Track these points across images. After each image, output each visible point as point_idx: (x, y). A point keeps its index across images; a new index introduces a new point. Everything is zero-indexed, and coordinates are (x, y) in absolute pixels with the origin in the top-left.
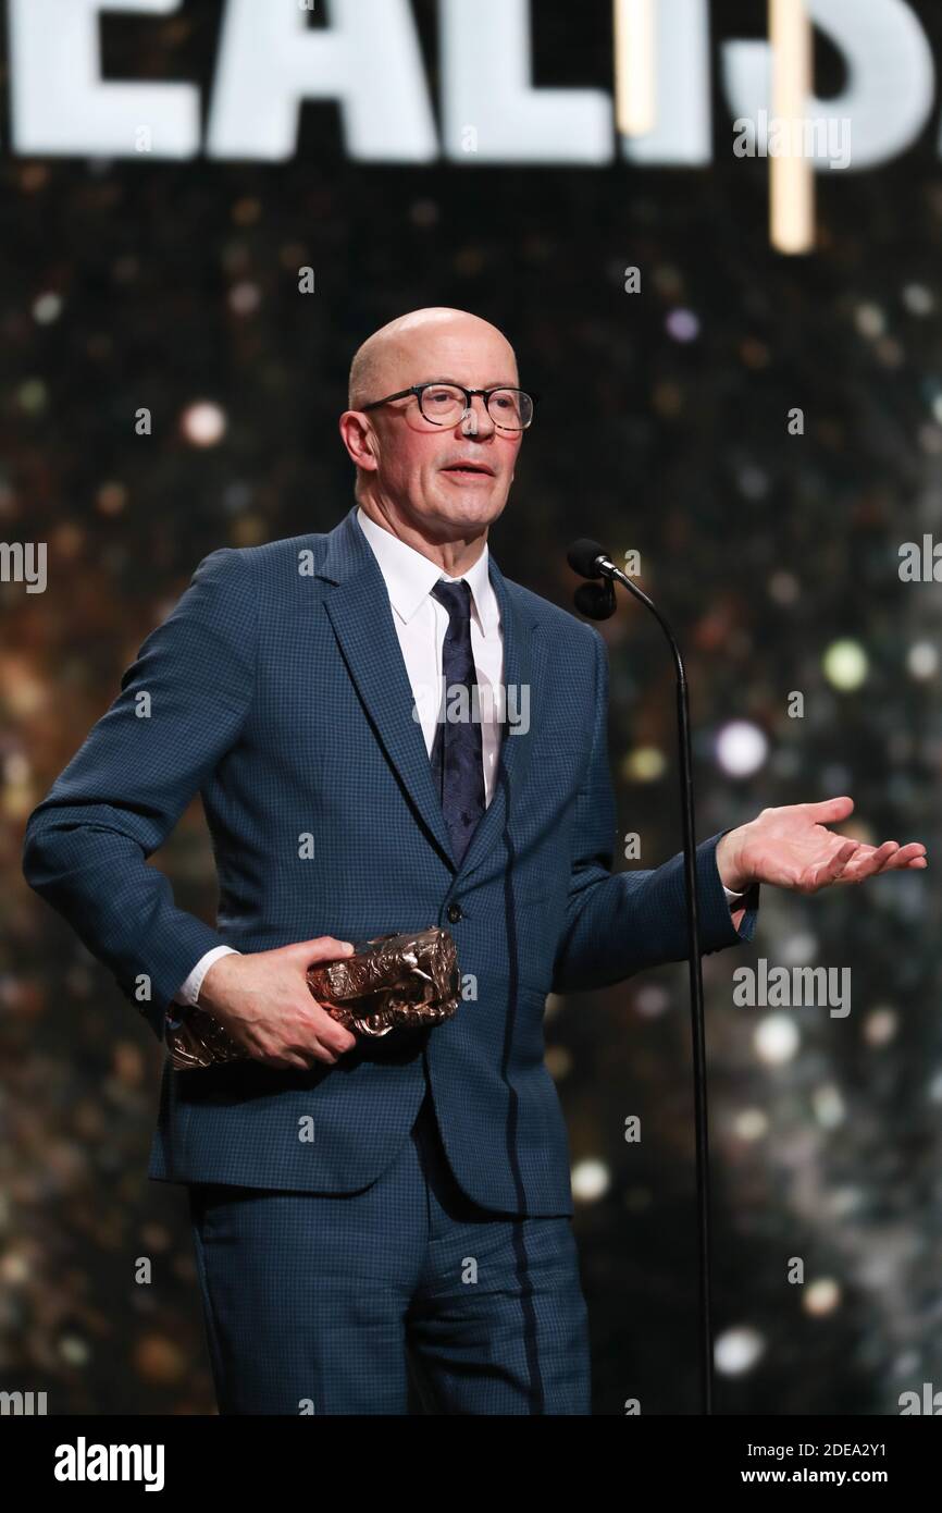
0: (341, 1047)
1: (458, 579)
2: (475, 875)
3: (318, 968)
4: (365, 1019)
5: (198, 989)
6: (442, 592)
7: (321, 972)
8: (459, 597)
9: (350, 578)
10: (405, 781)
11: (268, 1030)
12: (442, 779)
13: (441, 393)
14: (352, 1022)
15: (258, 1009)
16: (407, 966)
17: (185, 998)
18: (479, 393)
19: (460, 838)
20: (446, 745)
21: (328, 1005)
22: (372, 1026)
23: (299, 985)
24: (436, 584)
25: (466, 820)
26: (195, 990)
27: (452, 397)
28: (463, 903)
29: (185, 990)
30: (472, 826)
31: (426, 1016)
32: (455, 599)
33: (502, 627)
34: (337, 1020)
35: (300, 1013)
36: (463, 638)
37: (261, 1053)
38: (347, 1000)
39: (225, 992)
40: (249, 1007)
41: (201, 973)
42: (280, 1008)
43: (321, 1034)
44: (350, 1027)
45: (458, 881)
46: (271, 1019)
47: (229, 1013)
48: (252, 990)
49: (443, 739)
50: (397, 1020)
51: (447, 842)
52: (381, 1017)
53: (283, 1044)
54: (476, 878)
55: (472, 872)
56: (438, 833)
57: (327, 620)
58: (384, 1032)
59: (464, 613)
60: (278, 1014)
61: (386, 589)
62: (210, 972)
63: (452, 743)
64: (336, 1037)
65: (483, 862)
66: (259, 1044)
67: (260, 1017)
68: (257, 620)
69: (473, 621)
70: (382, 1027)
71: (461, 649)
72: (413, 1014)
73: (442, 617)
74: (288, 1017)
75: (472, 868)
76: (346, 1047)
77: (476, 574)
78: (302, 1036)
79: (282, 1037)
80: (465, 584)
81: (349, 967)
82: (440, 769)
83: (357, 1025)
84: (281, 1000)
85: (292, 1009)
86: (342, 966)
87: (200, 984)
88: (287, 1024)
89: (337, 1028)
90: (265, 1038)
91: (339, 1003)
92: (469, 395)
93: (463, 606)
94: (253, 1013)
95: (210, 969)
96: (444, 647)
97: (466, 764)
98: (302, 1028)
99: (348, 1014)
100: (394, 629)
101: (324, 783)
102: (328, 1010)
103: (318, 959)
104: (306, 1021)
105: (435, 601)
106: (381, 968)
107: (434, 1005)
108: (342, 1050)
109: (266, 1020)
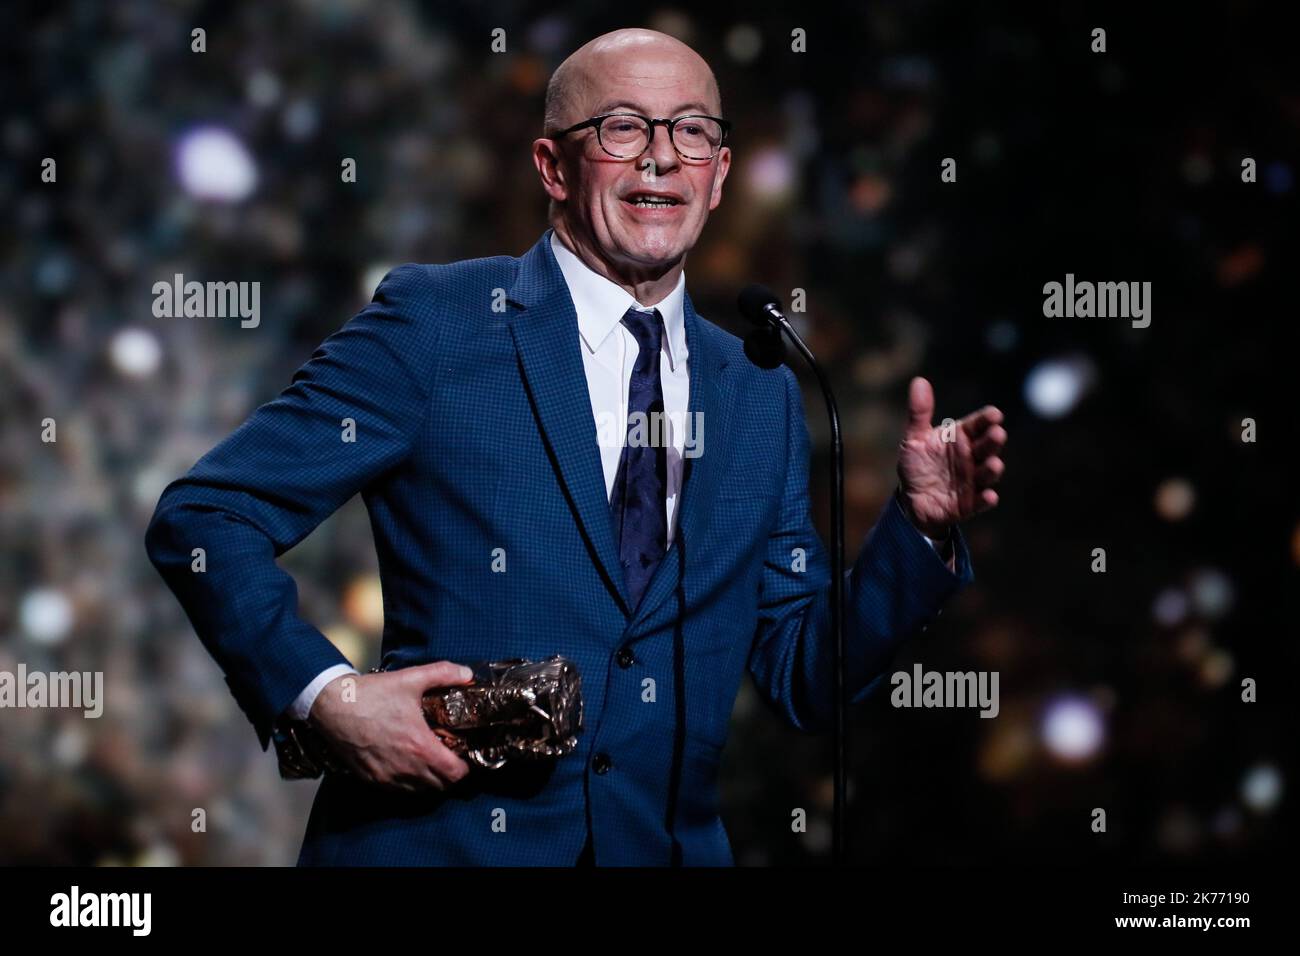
0: (454, 777)
1: (651, 308)
2: (651, 621)
3: (434, 694)
4: (479, 750)
5: (310, 706)
6: (631, 320)
7: (437, 699)
8: (652, 330)
9: (539, 301)
10: (582, 516)
11: (378, 757)
12: (622, 517)
13: (624, 124)
14: (466, 752)
15: (370, 735)
16: (525, 701)
17: (295, 713)
18: (664, 122)
19: (637, 581)
20: (628, 482)
21: (442, 732)
22: (486, 757)
23: (413, 710)
24: (627, 313)
25: (645, 561)
26: (307, 708)
27: (637, 127)
28: (636, 649)
29: (297, 705)
30: (650, 568)
31: (541, 754)
32: (645, 329)
33: (690, 363)
34: (451, 749)
35: (413, 742)
36: (652, 370)
37: (370, 777)
38: (461, 730)
39: (336, 715)
40: (359, 733)
41: (315, 691)
42: (392, 735)
43: (434, 763)
44: (463, 756)
45: (632, 627)
46: (382, 745)
47: (339, 736)
48: (363, 715)
49: (626, 476)
50: (511, 755)
51: (621, 583)
52: (495, 750)
53: (393, 771)
54: (652, 623)
55: (648, 617)
56: (613, 573)
57: (512, 343)
58: (499, 765)
59: (654, 345)
60: (389, 742)
61: (575, 314)
62: (324, 692)
63: (634, 480)
64: (450, 767)
65: (661, 606)
66: (369, 769)
67: (371, 743)
68: (437, 339)
69: (663, 354)
70: (497, 760)
71: (650, 382)
72: (528, 751)
73: (629, 348)
74: (400, 745)
75: (647, 613)
76: (459, 777)
77: (670, 305)
78: (412, 764)
79: (392, 764)
80: (657, 313)
81: (466, 696)
82: (620, 506)
83: (471, 755)
84: (394, 727)
85: (403, 737)
86: (458, 694)
87: (312, 702)
88: (398, 752)
89: (449, 756)
90: (375, 764)
91: (454, 730)
92: (653, 124)
93: (653, 337)
94: (364, 739)
95: (324, 689)
96: (631, 379)
97: (648, 502)
98: (413, 756)
99: (462, 744)
100: (580, 356)
101: (495, 513)
102: (443, 737)
103: (433, 685)
104: (417, 750)
105: (626, 331)
106: (498, 702)
107: (553, 742)
108: (453, 781)
109: (376, 747)
